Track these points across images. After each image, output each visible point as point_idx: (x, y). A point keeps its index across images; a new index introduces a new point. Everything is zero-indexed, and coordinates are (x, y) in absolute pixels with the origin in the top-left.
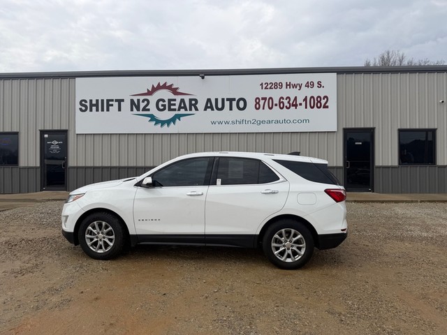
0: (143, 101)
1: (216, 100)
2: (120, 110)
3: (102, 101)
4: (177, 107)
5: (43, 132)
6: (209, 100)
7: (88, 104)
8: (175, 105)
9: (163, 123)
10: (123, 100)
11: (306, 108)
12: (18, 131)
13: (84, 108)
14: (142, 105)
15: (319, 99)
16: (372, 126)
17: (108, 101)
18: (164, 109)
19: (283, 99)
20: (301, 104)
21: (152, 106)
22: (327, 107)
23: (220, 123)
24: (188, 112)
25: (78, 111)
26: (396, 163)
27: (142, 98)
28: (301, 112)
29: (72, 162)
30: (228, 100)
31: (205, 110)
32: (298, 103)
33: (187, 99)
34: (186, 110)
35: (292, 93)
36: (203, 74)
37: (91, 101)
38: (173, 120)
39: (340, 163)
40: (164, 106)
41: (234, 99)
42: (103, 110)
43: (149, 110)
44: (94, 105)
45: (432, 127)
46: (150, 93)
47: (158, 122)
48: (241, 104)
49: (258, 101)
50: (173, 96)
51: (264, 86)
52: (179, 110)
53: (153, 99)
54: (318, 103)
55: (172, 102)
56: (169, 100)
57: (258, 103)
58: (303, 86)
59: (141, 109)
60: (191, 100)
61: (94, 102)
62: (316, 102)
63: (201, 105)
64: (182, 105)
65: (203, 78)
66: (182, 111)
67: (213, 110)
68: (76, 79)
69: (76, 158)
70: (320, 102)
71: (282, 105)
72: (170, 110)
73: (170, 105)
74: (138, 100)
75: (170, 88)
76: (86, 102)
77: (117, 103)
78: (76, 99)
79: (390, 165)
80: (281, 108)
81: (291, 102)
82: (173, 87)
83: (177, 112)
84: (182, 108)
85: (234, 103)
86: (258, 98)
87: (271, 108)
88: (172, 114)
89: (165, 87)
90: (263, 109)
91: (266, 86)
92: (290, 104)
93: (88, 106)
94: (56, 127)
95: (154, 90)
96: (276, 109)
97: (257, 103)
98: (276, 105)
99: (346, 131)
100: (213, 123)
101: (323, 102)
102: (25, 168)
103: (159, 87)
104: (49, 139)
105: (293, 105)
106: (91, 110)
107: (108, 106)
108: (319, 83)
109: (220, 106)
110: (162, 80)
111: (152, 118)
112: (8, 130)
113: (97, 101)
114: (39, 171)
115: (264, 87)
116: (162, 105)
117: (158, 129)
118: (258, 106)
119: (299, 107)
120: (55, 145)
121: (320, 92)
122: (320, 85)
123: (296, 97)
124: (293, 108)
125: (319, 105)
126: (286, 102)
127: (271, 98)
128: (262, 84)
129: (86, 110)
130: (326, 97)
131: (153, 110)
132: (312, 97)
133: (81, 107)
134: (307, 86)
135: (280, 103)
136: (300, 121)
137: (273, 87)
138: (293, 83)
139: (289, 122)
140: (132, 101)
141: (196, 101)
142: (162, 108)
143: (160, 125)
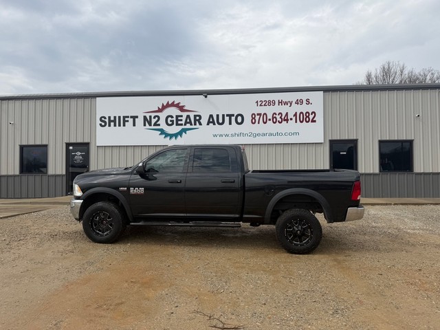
0: (154, 118)
1: (218, 116)
2: (134, 125)
3: (119, 117)
4: (183, 122)
5: (68, 145)
6: (211, 116)
7: (107, 120)
8: (181, 120)
9: (171, 136)
10: (137, 117)
11: (296, 122)
12: (47, 143)
13: (103, 124)
14: (154, 121)
15: (307, 115)
16: (355, 138)
17: (124, 117)
18: (173, 124)
20: (291, 119)
21: (162, 122)
22: (315, 121)
23: (221, 136)
24: (193, 127)
25: (98, 126)
26: (377, 171)
27: (153, 115)
28: (292, 126)
30: (227, 115)
31: (208, 124)
32: (289, 118)
33: (192, 115)
34: (191, 125)
35: (284, 109)
36: (206, 93)
37: (109, 117)
38: (180, 133)
41: (233, 115)
42: (120, 125)
43: (159, 125)
44: (112, 121)
45: (409, 138)
46: (160, 110)
47: (167, 135)
48: (239, 119)
49: (253, 116)
50: (180, 113)
51: (259, 103)
52: (185, 125)
53: (163, 115)
54: (307, 118)
55: (179, 118)
56: (177, 117)
57: (254, 118)
58: (293, 103)
59: (153, 124)
60: (195, 116)
61: (112, 119)
62: (305, 117)
63: (204, 120)
64: (188, 121)
65: (206, 97)
66: (188, 126)
67: (214, 124)
68: (97, 98)
69: (97, 167)
70: (308, 117)
71: (274, 120)
72: (177, 124)
73: (177, 120)
74: (150, 117)
75: (177, 106)
76: (105, 118)
77: (132, 119)
78: (97, 116)
79: (372, 172)
80: (274, 123)
81: (283, 117)
83: (183, 127)
84: (188, 123)
85: (233, 118)
86: (254, 114)
87: (265, 123)
88: (180, 128)
89: (173, 105)
90: (259, 123)
91: (261, 104)
92: (282, 119)
93: (106, 122)
94: (80, 141)
95: (164, 107)
96: (270, 123)
97: (253, 118)
98: (270, 120)
99: (332, 143)
100: (215, 136)
101: (311, 117)
102: (52, 176)
103: (168, 105)
104: (73, 151)
105: (285, 120)
106: (110, 126)
108: (308, 100)
109: (221, 121)
110: (171, 99)
111: (162, 132)
112: (38, 143)
113: (115, 117)
114: (65, 178)
115: (259, 105)
116: (171, 121)
117: (167, 142)
118: (254, 121)
119: (290, 121)
120: (78, 156)
121: (310, 109)
122: (308, 102)
123: (287, 113)
124: (284, 122)
125: (307, 119)
126: (278, 117)
127: (265, 114)
128: (257, 102)
129: (105, 126)
130: (313, 112)
131: (163, 125)
132: (301, 113)
133: (101, 123)
134: (297, 103)
135: (273, 118)
136: (291, 134)
137: (267, 104)
138: (284, 100)
139: (281, 134)
140: (145, 117)
141: (200, 117)
142: (170, 123)
143: (169, 138)
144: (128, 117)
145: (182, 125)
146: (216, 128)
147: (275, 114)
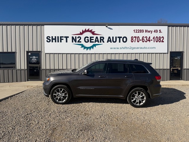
0: (78, 38)
1: (113, 37)
2: (67, 42)
3: (58, 37)
4: (94, 41)
5: (28, 52)
6: (109, 38)
7: (51, 39)
8: (93, 40)
9: (87, 48)
10: (68, 37)
11: (154, 42)
12: (15, 51)
13: (49, 41)
14: (78, 40)
15: (160, 38)
16: (182, 51)
17: (61, 37)
18: (88, 42)
19: (144, 37)
20: (152, 40)
21: (82, 40)
22: (163, 42)
23: (115, 48)
24: (100, 43)
25: (46, 42)
27: (77, 36)
28: (152, 44)
29: (43, 67)
30: (118, 37)
31: (108, 42)
32: (151, 40)
33: (99, 37)
34: (98, 42)
35: (148, 35)
36: (107, 25)
37: (52, 37)
38: (92, 47)
39: (169, 68)
40: (88, 40)
41: (121, 37)
42: (58, 42)
43: (81, 42)
44: (54, 39)
46: (81, 34)
47: (85, 48)
48: (124, 39)
50: (92, 35)
51: (135, 31)
52: (95, 42)
53: (83, 37)
54: (159, 40)
55: (92, 38)
56: (91, 37)
58: (153, 32)
59: (77, 41)
61: (54, 38)
62: (158, 39)
63: (106, 40)
64: (97, 40)
65: (107, 27)
66: (97, 43)
67: (111, 42)
68: (45, 26)
69: (45, 65)
70: (160, 39)
71: (143, 40)
72: (91, 42)
73: (91, 40)
74: (76, 37)
75: (91, 31)
76: (50, 37)
77: (65, 38)
78: (45, 36)
80: (143, 42)
81: (148, 39)
82: (93, 31)
84: (97, 41)
85: (121, 39)
86: (133, 37)
87: (138, 42)
88: (92, 44)
89: (88, 31)
90: (135, 42)
91: (136, 31)
92: (147, 40)
93: (49, 39)
94: (34, 50)
95: (83, 32)
96: (141, 42)
97: (132, 39)
98: (141, 40)
100: (111, 48)
101: (162, 39)
102: (19, 70)
103: (86, 31)
104: (31, 56)
105: (148, 41)
106: (52, 42)
107: (61, 39)
108: (160, 30)
109: (114, 40)
110: (87, 27)
111: (83, 46)
112: (9, 51)
113: (55, 37)
114: (26, 71)
115: (135, 32)
116: (87, 40)
117: (85, 51)
118: (132, 40)
120: (34, 59)
121: (160, 35)
122: (160, 31)
123: (150, 37)
124: (148, 42)
126: (145, 39)
127: (138, 37)
128: (134, 30)
130: (163, 37)
131: (83, 42)
132: (157, 37)
133: (47, 40)
134: (155, 32)
135: (142, 39)
136: (151, 48)
137: (139, 32)
138: (148, 30)
139: (146, 48)
140: (73, 37)
141: (103, 38)
142: (87, 41)
143: (86, 49)
145: (93, 42)
146: (112, 44)
147: (143, 37)
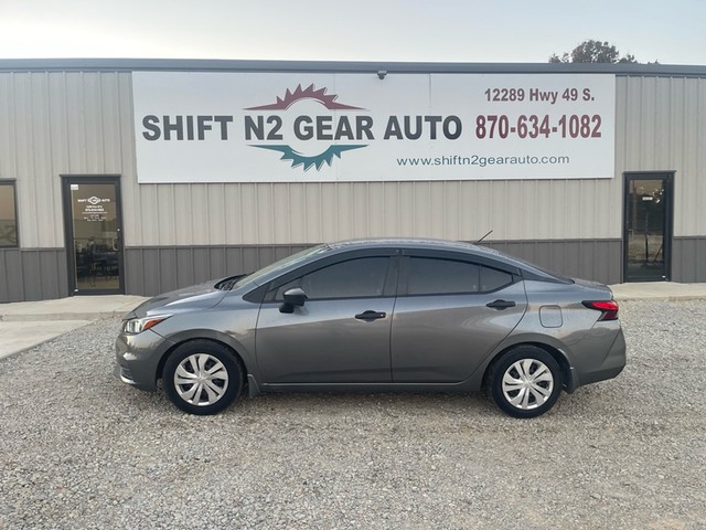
0: (270, 121)
1: (407, 119)
2: (224, 136)
3: (190, 119)
4: (333, 132)
5: (67, 180)
6: (393, 120)
7: (161, 125)
8: (329, 127)
9: (308, 162)
10: (230, 119)
11: (564, 136)
12: (14, 176)
13: (152, 133)
14: (268, 128)
15: (585, 121)
16: (670, 169)
17: (201, 119)
18: (309, 136)
19: (525, 119)
20: (555, 130)
21: (287, 131)
22: (599, 135)
23: (415, 162)
24: (355, 142)
25: (140, 140)
27: (266, 114)
28: (556, 143)
29: (131, 240)
30: (427, 119)
31: (387, 137)
32: (550, 128)
33: (352, 117)
34: (351, 137)
35: (540, 109)
36: (382, 70)
37: (166, 119)
38: (326, 157)
39: (618, 233)
40: (310, 129)
41: (439, 119)
42: (191, 137)
43: (280, 137)
44: (173, 127)
46: (281, 105)
47: (298, 160)
48: (450, 127)
49: (481, 122)
50: (325, 112)
51: (493, 95)
52: (338, 138)
53: (288, 116)
54: (583, 127)
55: (324, 123)
56: (320, 119)
57: (482, 126)
58: (559, 97)
60: (359, 119)
61: (173, 121)
62: (580, 125)
63: (379, 129)
64: (344, 129)
65: (382, 77)
66: (344, 140)
67: (400, 137)
68: (134, 73)
69: (140, 231)
70: (587, 126)
71: (523, 129)
72: (321, 137)
73: (320, 128)
74: (260, 118)
75: (320, 95)
76: (156, 120)
77: (219, 123)
78: (136, 113)
80: (522, 136)
81: (539, 125)
82: (327, 93)
83: (333, 142)
84: (344, 134)
85: (439, 126)
86: (481, 117)
87: (503, 136)
88: (326, 145)
89: (309, 93)
90: (491, 137)
92: (537, 129)
93: (157, 129)
94: (96, 171)
95: (290, 99)
96: (513, 137)
97: (480, 126)
98: (513, 130)
99: (629, 177)
100: (402, 162)
101: (592, 125)
102: (32, 251)
103: (300, 94)
104: (79, 194)
105: (542, 131)
106: (167, 137)
107: (202, 128)
108: (586, 92)
109: (413, 131)
110: (305, 80)
111: (288, 153)
113: (179, 119)
114: (63, 256)
115: (492, 98)
116: (306, 129)
117: (300, 174)
118: (481, 131)
119: (551, 134)
121: (588, 109)
122: (587, 95)
123: (547, 117)
124: (541, 136)
125: (585, 130)
126: (530, 125)
127: (504, 117)
128: (488, 92)
129: (156, 137)
130: (597, 117)
131: (289, 139)
132: (574, 117)
133: (147, 130)
134: (566, 97)
135: (520, 126)
136: (553, 160)
137: (508, 97)
138: (541, 90)
139: (534, 160)
140: (248, 119)
141: (369, 120)
142: (305, 133)
143: (303, 165)
144: (209, 118)
145: (329, 137)
146: (403, 147)
147: (523, 117)
